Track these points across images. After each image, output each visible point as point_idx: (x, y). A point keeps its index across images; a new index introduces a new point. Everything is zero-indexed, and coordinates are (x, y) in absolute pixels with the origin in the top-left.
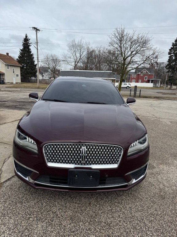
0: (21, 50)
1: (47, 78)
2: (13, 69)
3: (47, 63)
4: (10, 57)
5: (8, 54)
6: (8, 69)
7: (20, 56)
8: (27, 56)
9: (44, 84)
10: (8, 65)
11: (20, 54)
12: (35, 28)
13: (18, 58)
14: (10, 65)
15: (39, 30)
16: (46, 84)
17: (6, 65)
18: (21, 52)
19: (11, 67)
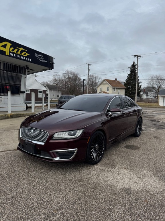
0: (129, 75)
1: (152, 97)
2: (119, 91)
3: (152, 83)
4: (118, 81)
5: (116, 79)
6: (115, 91)
7: (127, 80)
8: (133, 79)
9: (147, 102)
10: (115, 88)
11: (127, 78)
12: (136, 56)
13: (125, 81)
14: (116, 88)
15: (140, 56)
16: (148, 102)
17: (113, 88)
18: (128, 76)
19: (117, 89)
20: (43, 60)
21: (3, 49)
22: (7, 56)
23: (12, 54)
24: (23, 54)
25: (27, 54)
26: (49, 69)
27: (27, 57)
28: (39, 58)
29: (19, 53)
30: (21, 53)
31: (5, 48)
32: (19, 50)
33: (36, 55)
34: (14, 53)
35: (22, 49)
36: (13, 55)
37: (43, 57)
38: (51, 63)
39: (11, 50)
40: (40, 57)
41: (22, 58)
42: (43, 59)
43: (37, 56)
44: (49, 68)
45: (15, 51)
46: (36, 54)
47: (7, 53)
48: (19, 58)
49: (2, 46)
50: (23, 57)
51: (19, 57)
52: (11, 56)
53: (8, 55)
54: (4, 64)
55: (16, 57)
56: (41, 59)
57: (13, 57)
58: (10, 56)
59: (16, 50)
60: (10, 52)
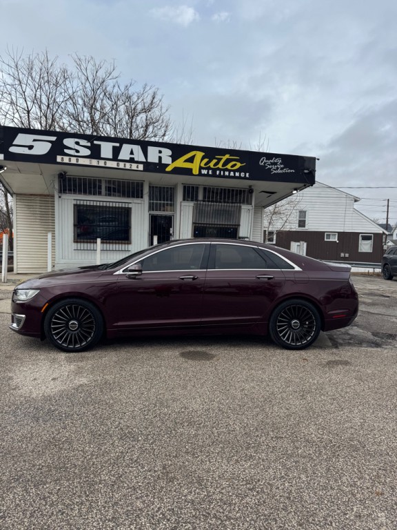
20: (282, 169)
21: (188, 165)
22: (196, 175)
23: (204, 172)
24: (229, 167)
25: (239, 165)
26: (305, 187)
27: (239, 170)
28: (270, 167)
29: (220, 166)
30: (225, 164)
31: (192, 162)
32: (219, 160)
33: (262, 162)
34: (209, 168)
35: (227, 156)
36: (206, 173)
37: (281, 164)
38: (306, 171)
39: (202, 165)
40: (275, 164)
41: (227, 173)
42: (282, 166)
43: (265, 163)
44: (303, 184)
45: (211, 165)
46: (262, 159)
47: (196, 171)
48: (220, 176)
49: (186, 161)
50: (230, 171)
51: (220, 173)
52: (204, 175)
53: (197, 173)
54: (205, 189)
55: (214, 175)
56: (277, 168)
57: (208, 175)
58: (200, 174)
59: (215, 161)
60: (201, 168)
